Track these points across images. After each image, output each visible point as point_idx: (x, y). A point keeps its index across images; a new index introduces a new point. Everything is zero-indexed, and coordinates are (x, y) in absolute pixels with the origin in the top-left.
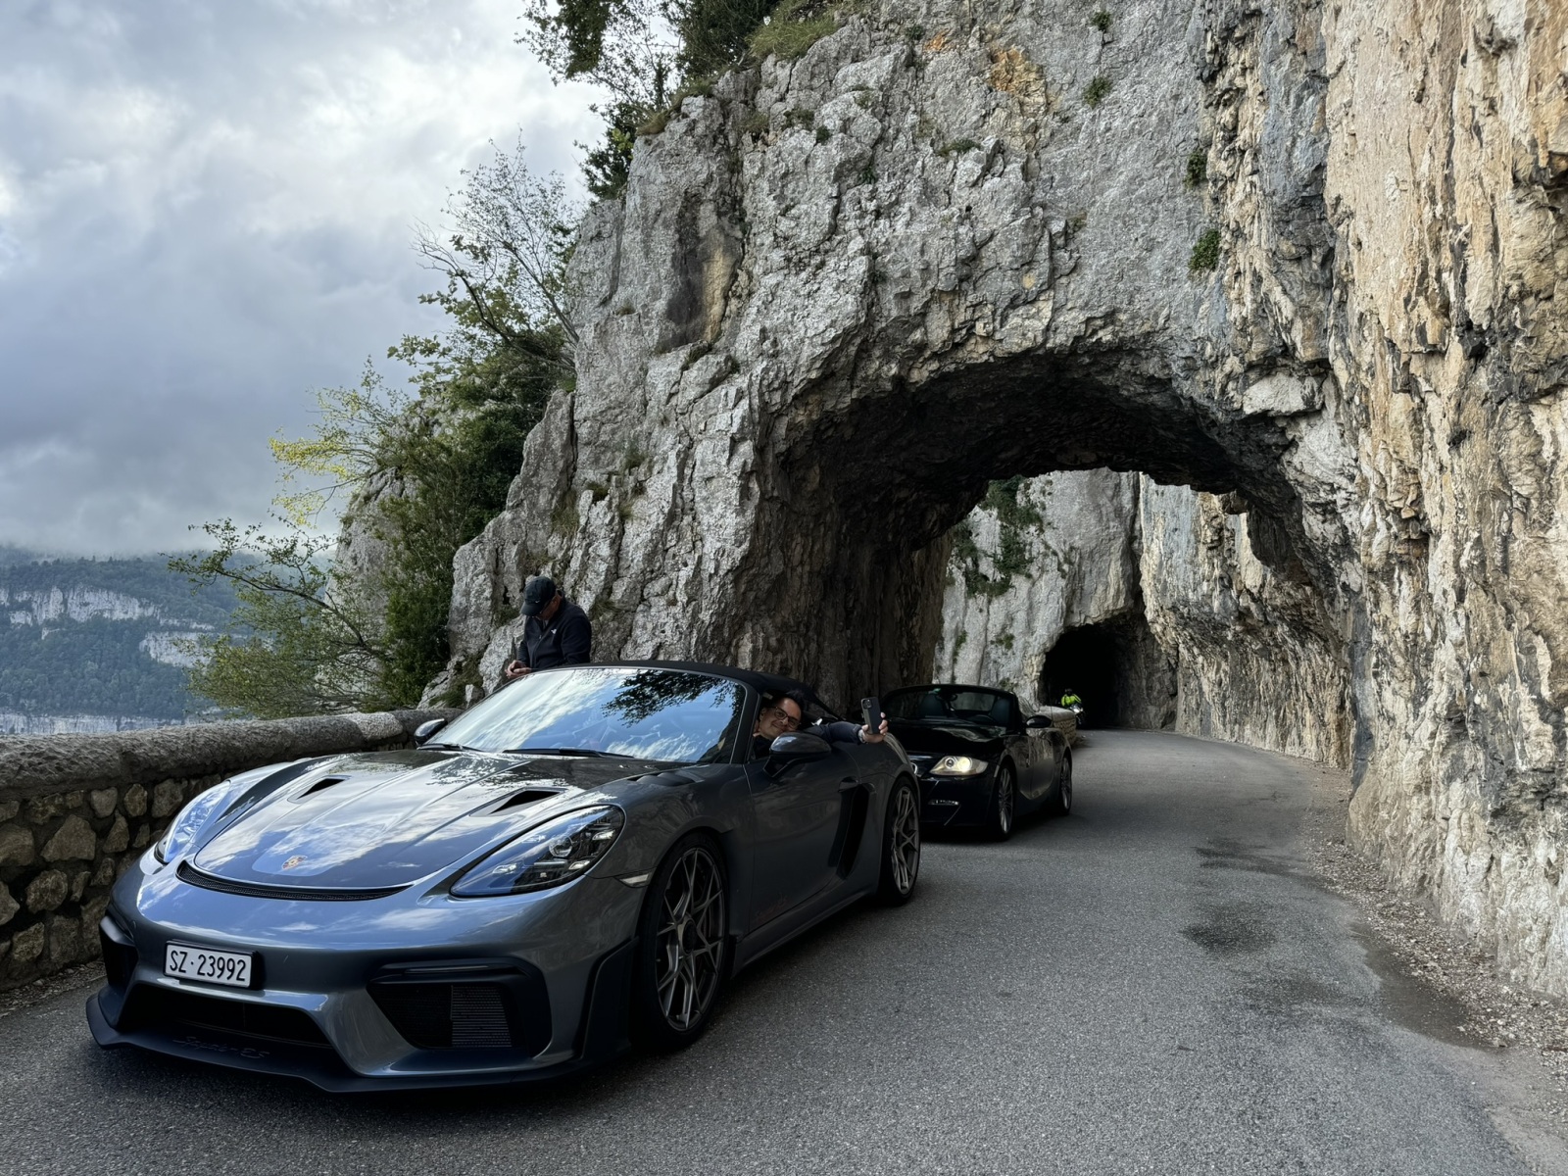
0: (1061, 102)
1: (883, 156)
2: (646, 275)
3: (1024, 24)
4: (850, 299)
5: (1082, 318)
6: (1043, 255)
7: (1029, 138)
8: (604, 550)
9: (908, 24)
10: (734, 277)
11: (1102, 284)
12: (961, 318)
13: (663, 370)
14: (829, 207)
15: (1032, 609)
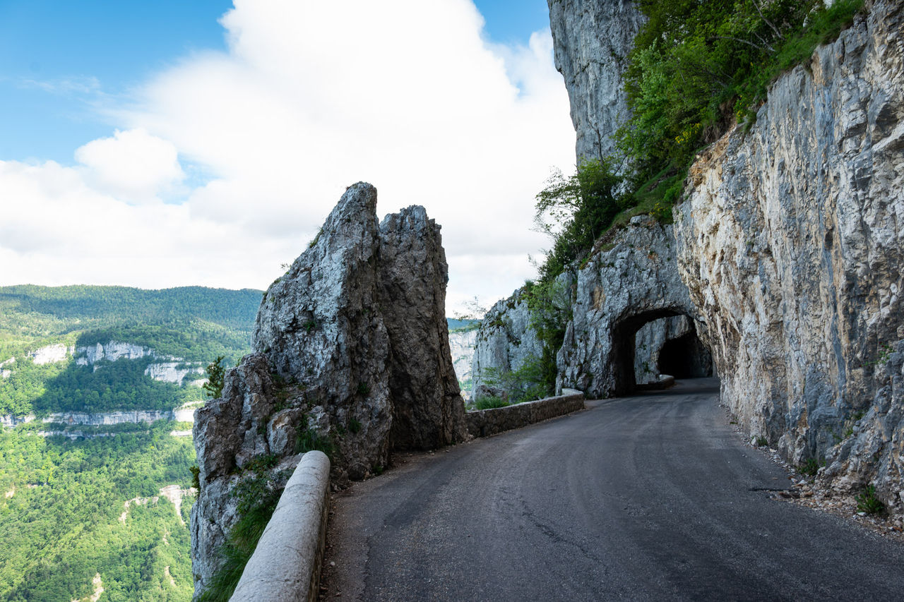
0: (662, 261)
1: (628, 271)
2: (584, 297)
3: (654, 246)
4: (626, 301)
5: (670, 302)
6: (661, 291)
7: (656, 268)
8: (584, 351)
9: (630, 244)
10: (601, 295)
11: (673, 296)
12: (647, 302)
13: (590, 315)
14: (620, 283)
15: (652, 334)
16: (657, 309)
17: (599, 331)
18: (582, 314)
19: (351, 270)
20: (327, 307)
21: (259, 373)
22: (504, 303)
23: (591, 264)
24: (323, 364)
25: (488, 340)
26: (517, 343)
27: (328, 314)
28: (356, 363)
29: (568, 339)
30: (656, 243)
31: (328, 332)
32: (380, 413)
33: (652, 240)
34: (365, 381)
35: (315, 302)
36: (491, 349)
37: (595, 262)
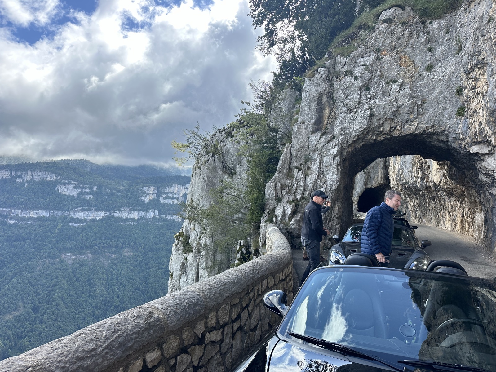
0: (419, 69)
1: (371, 83)
2: (309, 114)
3: (410, 49)
4: (366, 121)
5: (425, 126)
6: (416, 110)
7: (410, 79)
8: (302, 184)
9: (376, 48)
10: (331, 113)
11: (431, 118)
12: (393, 125)
13: (314, 138)
14: (358, 97)
16: (406, 135)
17: (325, 159)
18: (302, 135)
22: (223, 132)
23: (322, 70)
25: (202, 169)
26: (232, 173)
29: (282, 167)
30: (413, 45)
33: (408, 41)
36: (203, 178)
37: (328, 68)
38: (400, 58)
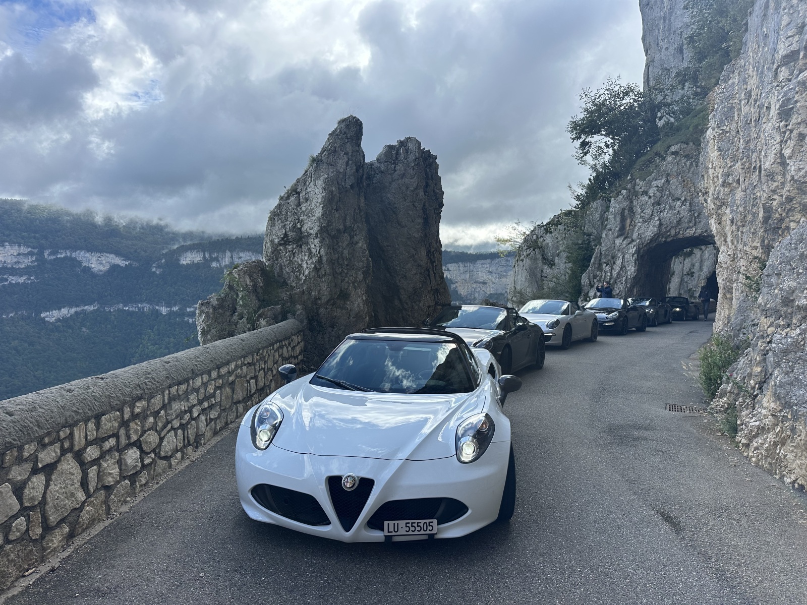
0: (697, 190)
1: (661, 200)
2: (614, 224)
3: (691, 175)
4: (656, 228)
5: (701, 231)
6: (693, 220)
7: (691, 197)
8: (609, 274)
9: (666, 172)
10: (631, 222)
11: (705, 225)
12: (677, 231)
13: (618, 241)
14: (651, 211)
15: (702, 262)
16: (687, 237)
17: (626, 256)
18: (609, 240)
19: (332, 195)
20: (311, 226)
21: (250, 277)
22: (542, 228)
23: (624, 192)
24: (307, 272)
25: (524, 262)
26: (551, 264)
27: (311, 232)
28: (337, 273)
29: (594, 263)
30: (693, 172)
31: (313, 246)
32: (357, 314)
33: (690, 168)
34: (346, 287)
35: (302, 221)
36: (526, 269)
37: (629, 190)
38: (684, 181)
